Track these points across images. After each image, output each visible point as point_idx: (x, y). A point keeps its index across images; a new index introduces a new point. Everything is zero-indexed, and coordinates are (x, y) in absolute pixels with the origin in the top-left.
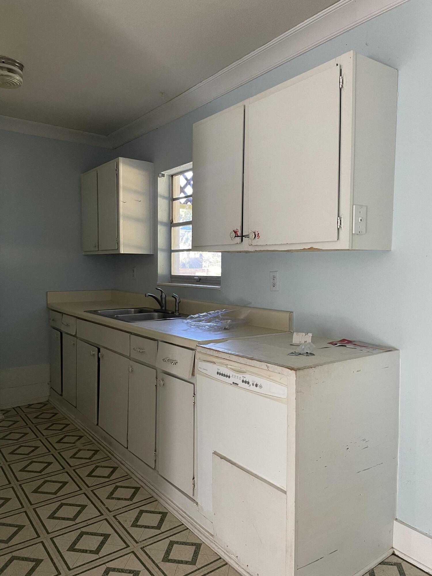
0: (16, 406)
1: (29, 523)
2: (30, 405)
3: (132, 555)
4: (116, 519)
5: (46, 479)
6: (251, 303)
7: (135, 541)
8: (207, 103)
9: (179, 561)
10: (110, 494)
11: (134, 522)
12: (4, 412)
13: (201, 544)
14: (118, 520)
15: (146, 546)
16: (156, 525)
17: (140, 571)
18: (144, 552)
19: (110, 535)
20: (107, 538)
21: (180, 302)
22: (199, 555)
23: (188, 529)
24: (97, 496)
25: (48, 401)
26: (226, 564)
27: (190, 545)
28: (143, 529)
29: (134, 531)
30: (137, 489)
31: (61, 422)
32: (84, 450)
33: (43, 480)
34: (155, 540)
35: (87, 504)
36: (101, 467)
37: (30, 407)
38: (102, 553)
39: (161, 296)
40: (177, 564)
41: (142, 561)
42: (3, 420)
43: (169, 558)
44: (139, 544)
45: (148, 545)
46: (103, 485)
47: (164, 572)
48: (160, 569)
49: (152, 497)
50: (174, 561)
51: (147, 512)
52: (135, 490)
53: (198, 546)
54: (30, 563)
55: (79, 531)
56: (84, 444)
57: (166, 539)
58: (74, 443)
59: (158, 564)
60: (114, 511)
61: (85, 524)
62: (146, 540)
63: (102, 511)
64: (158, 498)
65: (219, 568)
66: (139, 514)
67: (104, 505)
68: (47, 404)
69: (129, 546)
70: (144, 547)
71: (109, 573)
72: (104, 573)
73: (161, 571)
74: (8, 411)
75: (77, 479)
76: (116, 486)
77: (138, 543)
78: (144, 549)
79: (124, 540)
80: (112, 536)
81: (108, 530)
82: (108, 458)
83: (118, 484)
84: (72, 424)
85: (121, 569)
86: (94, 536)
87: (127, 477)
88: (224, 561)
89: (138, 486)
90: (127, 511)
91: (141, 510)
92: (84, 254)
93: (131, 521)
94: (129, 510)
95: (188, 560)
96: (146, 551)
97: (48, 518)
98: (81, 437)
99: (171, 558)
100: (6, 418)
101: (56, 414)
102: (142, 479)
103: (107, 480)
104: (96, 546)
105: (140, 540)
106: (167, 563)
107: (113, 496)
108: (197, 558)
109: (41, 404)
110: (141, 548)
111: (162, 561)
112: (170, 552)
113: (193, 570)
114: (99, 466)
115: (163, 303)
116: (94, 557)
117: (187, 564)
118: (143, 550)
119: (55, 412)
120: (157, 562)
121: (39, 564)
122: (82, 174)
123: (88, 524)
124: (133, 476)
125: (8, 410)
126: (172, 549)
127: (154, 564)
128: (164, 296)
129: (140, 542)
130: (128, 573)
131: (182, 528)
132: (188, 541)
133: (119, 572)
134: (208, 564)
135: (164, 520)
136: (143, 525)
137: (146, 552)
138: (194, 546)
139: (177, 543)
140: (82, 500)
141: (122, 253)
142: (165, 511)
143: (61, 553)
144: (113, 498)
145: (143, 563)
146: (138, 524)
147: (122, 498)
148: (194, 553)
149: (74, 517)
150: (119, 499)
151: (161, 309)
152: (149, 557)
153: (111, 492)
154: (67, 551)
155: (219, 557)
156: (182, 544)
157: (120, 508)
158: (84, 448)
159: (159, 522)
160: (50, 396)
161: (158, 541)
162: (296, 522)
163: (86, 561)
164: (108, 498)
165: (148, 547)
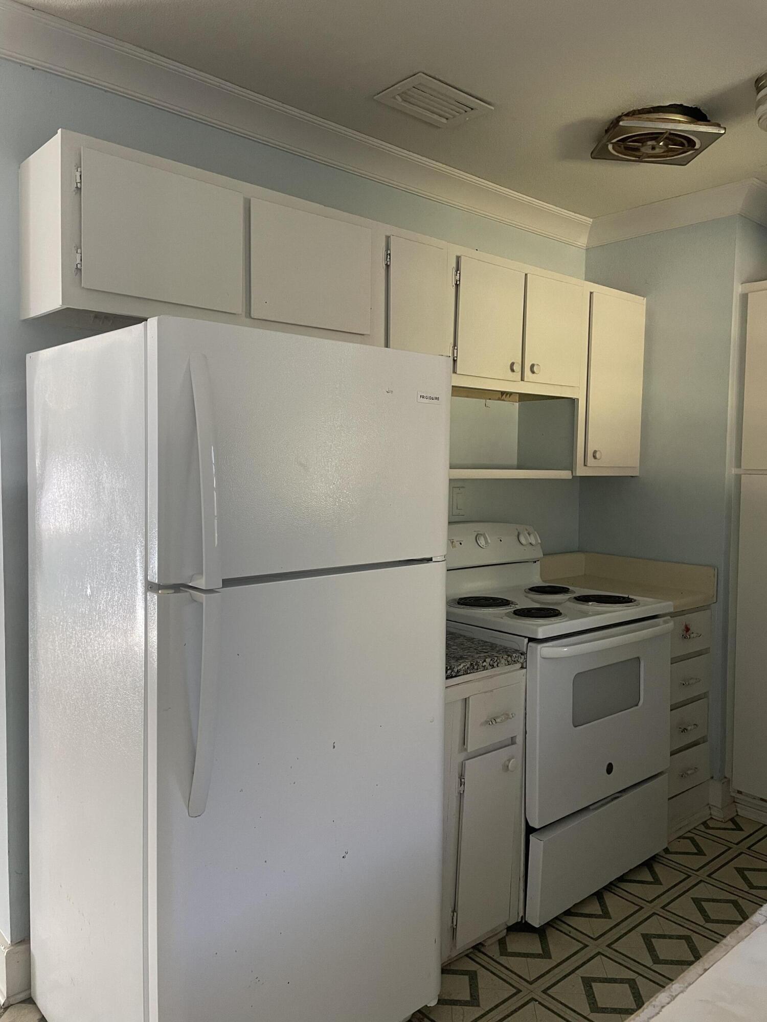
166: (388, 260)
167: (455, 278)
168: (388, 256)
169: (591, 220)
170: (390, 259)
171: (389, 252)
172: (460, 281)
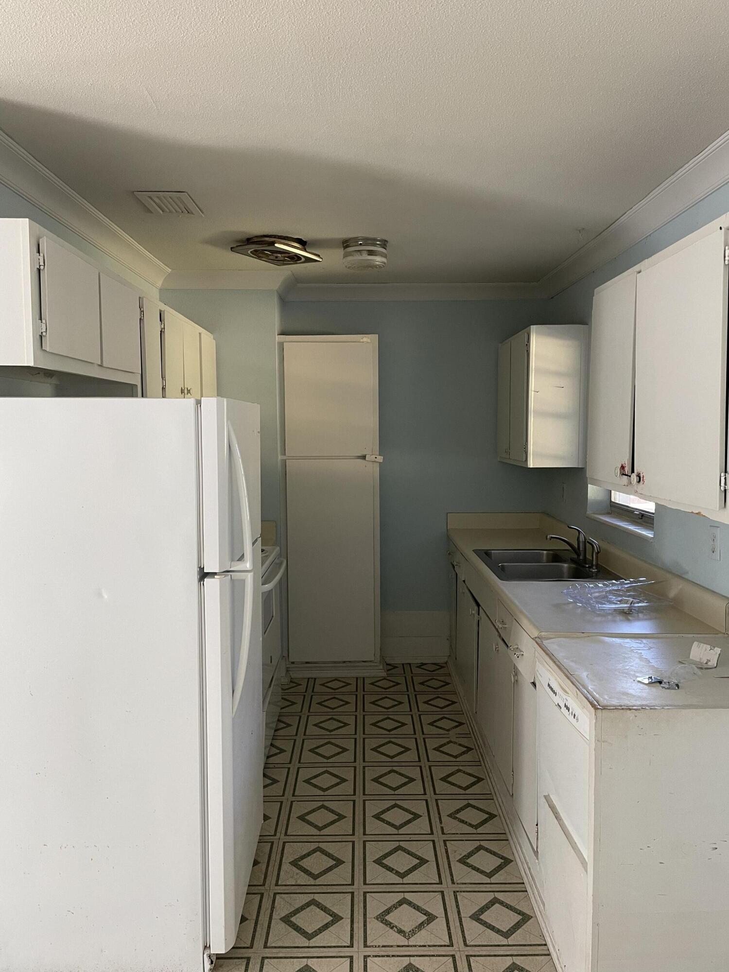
0: (407, 662)
1: (352, 816)
2: (423, 664)
3: (439, 896)
4: (445, 845)
5: (395, 768)
6: (687, 573)
7: (452, 880)
8: (647, 237)
9: (490, 925)
10: (455, 811)
11: (464, 857)
12: (390, 667)
13: (532, 917)
14: (447, 847)
15: (461, 892)
16: (488, 871)
17: (437, 917)
18: (455, 897)
19: (428, 861)
20: (422, 864)
21: (598, 552)
22: (520, 929)
23: (527, 891)
24: (438, 809)
25: (446, 663)
26: (549, 955)
27: (516, 913)
28: (470, 869)
29: (457, 868)
30: (492, 816)
31: (447, 697)
32: (455, 743)
33: (389, 769)
34: (475, 888)
35: (422, 815)
36: (464, 772)
37: (422, 667)
38: (408, 879)
39: (578, 538)
40: (486, 928)
41: (446, 907)
42: (385, 679)
43: (481, 917)
44: (456, 885)
45: (464, 892)
46: (452, 797)
47: (464, 930)
48: (461, 924)
49: (505, 834)
50: (484, 924)
51: (487, 850)
52: (489, 817)
53: (525, 918)
54: (331, 860)
55: (397, 844)
56: (458, 736)
57: (491, 893)
58: (448, 730)
59: (463, 919)
60: (449, 834)
61: (407, 838)
62: (465, 884)
63: (434, 828)
64: (510, 838)
65: (535, 955)
66: (475, 849)
67: (441, 823)
68: (442, 667)
69: (442, 884)
70: (458, 892)
71: (402, 905)
72: (397, 903)
73: (461, 928)
74: (395, 667)
75: (428, 780)
76: (469, 804)
77: (454, 884)
78: (458, 894)
79: (440, 874)
80: (429, 864)
81: (429, 855)
82: (478, 763)
83: (471, 802)
84: (460, 703)
85: (418, 906)
86: (410, 856)
87: (488, 797)
88: (549, 950)
89: (495, 813)
90: (463, 840)
91: (480, 845)
92: (499, 460)
93: (461, 855)
94: (466, 840)
95: (502, 929)
96: (458, 897)
97: (372, 817)
98: (461, 724)
99: (483, 918)
100: (388, 676)
101: (448, 684)
102: (501, 804)
103: (462, 792)
104: (406, 869)
105: (459, 882)
106: (474, 922)
107: (457, 816)
108: (516, 931)
109: (437, 665)
110: (454, 892)
111: (470, 917)
112: (486, 910)
113: (499, 944)
114: (462, 770)
115: (581, 549)
116: (398, 880)
117: (499, 933)
118: (454, 895)
119: (448, 680)
120: (462, 915)
121: (339, 864)
122: (500, 345)
123: (411, 839)
124: (495, 798)
125: (396, 665)
126: (490, 907)
127: (457, 917)
128: (582, 539)
129: (458, 884)
130: (422, 913)
131: (519, 887)
132: (517, 907)
133: (414, 908)
134: (525, 945)
135: (503, 868)
136: (472, 865)
137: (457, 899)
138: (521, 915)
139: (502, 903)
140: (420, 808)
141: (531, 467)
142: (511, 858)
143: (365, 862)
144: (455, 818)
145: (446, 909)
146: (468, 861)
147: (466, 822)
148: (515, 925)
149: (400, 825)
150: (462, 821)
151: (578, 558)
152: (458, 906)
153: (458, 810)
154: (373, 861)
155: (544, 943)
156: (507, 908)
157: (458, 834)
158: (457, 740)
159: (495, 869)
160: (450, 656)
161: (479, 892)
162: (596, 924)
163: (387, 881)
164: (450, 816)
165: (462, 894)
166: (142, 316)
167: (161, 326)
168: (142, 313)
169: (170, 270)
170: (143, 314)
171: (142, 309)
172: (164, 329)
